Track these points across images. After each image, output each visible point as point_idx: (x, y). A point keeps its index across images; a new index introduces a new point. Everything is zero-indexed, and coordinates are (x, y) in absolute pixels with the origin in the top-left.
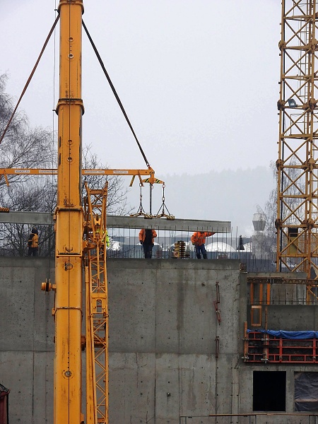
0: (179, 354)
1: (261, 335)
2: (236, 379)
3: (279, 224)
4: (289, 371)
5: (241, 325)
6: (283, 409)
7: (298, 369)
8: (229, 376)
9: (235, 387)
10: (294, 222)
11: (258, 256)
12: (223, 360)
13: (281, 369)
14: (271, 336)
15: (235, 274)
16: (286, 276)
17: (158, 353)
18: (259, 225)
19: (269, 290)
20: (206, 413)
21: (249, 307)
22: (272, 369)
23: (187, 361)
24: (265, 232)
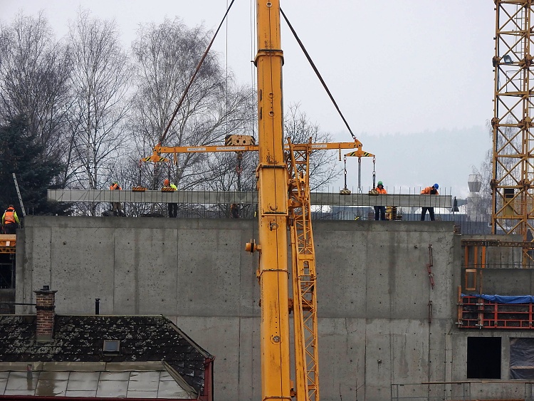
0: (391, 319)
1: (476, 299)
2: (449, 345)
3: (494, 185)
4: (505, 337)
5: (454, 290)
6: (498, 376)
7: (513, 335)
8: (443, 342)
9: (449, 354)
10: (510, 183)
11: (473, 218)
12: (436, 326)
13: (496, 335)
14: (486, 300)
15: (449, 237)
16: (502, 239)
17: (369, 319)
18: (475, 186)
19: (484, 254)
20: (418, 381)
21: (463, 271)
22: (487, 335)
23: (399, 327)
24: (481, 193)
